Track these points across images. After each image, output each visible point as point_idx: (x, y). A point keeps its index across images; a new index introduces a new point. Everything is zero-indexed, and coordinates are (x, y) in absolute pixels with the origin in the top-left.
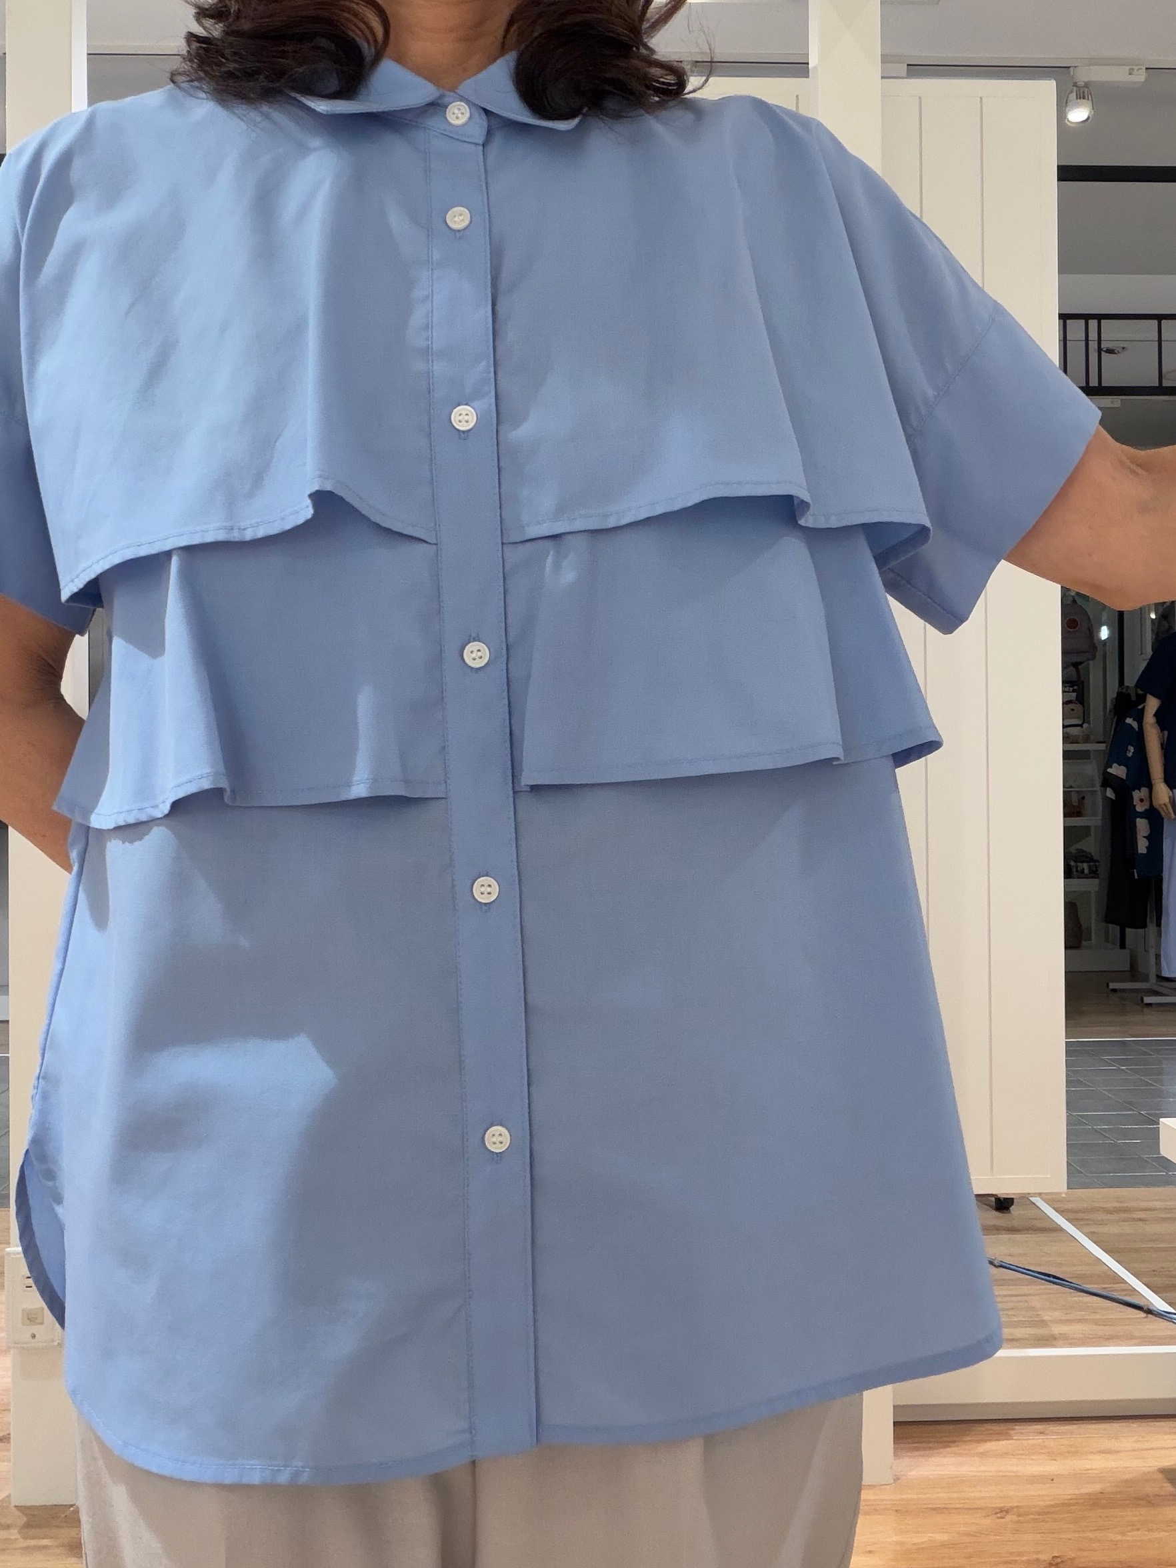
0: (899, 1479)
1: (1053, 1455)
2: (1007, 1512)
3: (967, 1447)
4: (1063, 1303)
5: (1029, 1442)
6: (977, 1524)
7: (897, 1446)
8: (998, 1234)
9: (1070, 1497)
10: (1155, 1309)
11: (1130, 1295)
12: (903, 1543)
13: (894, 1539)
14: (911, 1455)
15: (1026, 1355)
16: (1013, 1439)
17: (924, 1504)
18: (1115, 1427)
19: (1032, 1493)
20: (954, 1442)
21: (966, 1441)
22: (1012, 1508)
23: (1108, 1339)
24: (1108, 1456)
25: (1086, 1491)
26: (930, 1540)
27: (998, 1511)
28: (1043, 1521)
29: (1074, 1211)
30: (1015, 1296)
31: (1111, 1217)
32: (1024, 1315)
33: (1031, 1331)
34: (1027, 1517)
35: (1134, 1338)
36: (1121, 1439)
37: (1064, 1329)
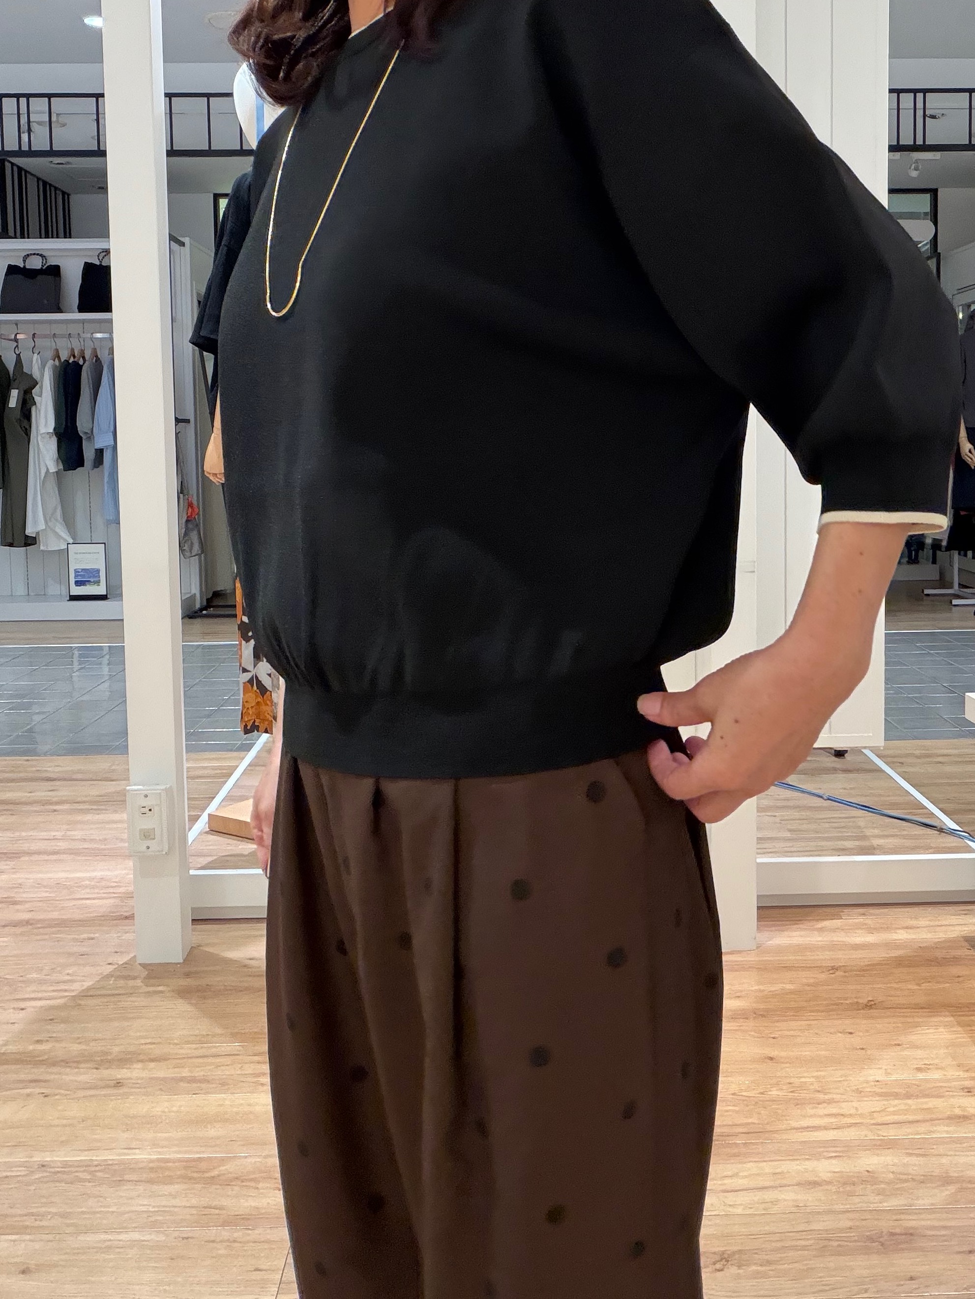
0: (760, 946)
1: (871, 930)
2: (836, 969)
4: (880, 823)
5: (854, 920)
6: (815, 978)
7: (760, 923)
8: (834, 774)
9: (881, 959)
10: (946, 828)
11: (929, 818)
12: (763, 991)
13: (757, 988)
14: (769, 929)
16: (842, 919)
17: (779, 964)
18: (916, 910)
19: (855, 956)
20: (801, 921)
21: (808, 920)
22: (840, 966)
23: (912, 849)
24: (909, 931)
25: (893, 955)
26: (781, 989)
27: (830, 968)
28: (862, 976)
29: (892, 757)
30: (846, 818)
31: (919, 761)
32: (852, 832)
33: (857, 843)
34: (850, 973)
35: (931, 848)
36: (921, 919)
37: (880, 841)
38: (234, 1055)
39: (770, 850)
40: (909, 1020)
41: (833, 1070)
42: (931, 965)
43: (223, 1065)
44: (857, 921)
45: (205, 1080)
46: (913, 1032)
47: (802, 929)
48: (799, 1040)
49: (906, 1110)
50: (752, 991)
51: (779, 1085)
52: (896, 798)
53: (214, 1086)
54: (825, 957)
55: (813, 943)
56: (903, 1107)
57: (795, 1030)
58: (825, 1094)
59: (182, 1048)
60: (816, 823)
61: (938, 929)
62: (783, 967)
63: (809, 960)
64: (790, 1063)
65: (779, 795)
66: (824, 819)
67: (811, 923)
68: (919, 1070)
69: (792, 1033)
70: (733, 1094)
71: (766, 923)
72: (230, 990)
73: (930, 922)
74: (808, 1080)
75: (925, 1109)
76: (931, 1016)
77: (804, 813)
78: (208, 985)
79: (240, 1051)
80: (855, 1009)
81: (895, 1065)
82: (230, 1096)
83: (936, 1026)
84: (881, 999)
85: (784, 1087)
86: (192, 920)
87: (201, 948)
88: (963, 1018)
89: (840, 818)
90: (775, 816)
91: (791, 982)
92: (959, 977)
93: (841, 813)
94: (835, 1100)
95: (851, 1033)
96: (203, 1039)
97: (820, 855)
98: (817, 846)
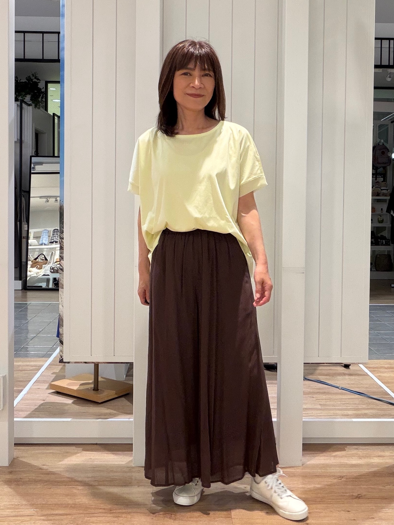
0: (304, 464)
1: (360, 457)
2: (342, 477)
4: (367, 402)
6: (331, 482)
7: (303, 452)
8: (344, 376)
9: (365, 472)
11: (391, 400)
12: (304, 488)
13: (301, 486)
14: (308, 455)
15: (352, 421)
16: (346, 451)
17: (313, 474)
18: (383, 447)
19: (351, 471)
20: (325, 451)
21: (329, 451)
22: (344, 476)
23: (382, 416)
24: (379, 458)
26: (314, 487)
27: (339, 477)
28: (355, 481)
29: (374, 368)
30: (348, 399)
31: (386, 370)
32: (352, 407)
33: (355, 412)
34: (350, 480)
36: (386, 452)
37: (366, 412)
38: (31, 516)
39: (310, 415)
42: (390, 476)
43: (25, 521)
44: (353, 452)
46: (380, 511)
47: (324, 456)
48: (322, 514)
50: (298, 488)
52: (374, 389)
54: (337, 471)
55: (331, 463)
57: (320, 509)
59: (5, 512)
60: (333, 401)
62: (315, 475)
63: (328, 472)
65: (316, 386)
66: (338, 399)
67: (330, 453)
69: (318, 510)
71: (307, 452)
72: (32, 481)
73: (390, 454)
76: (390, 503)
77: (328, 396)
78: (20, 478)
79: (34, 514)
80: (351, 499)
83: (392, 508)
84: (364, 493)
86: (15, 444)
87: (19, 459)
89: (346, 399)
90: (313, 397)
91: (319, 484)
93: (347, 397)
95: (348, 511)
96: (16, 507)
97: (335, 418)
98: (334, 413)
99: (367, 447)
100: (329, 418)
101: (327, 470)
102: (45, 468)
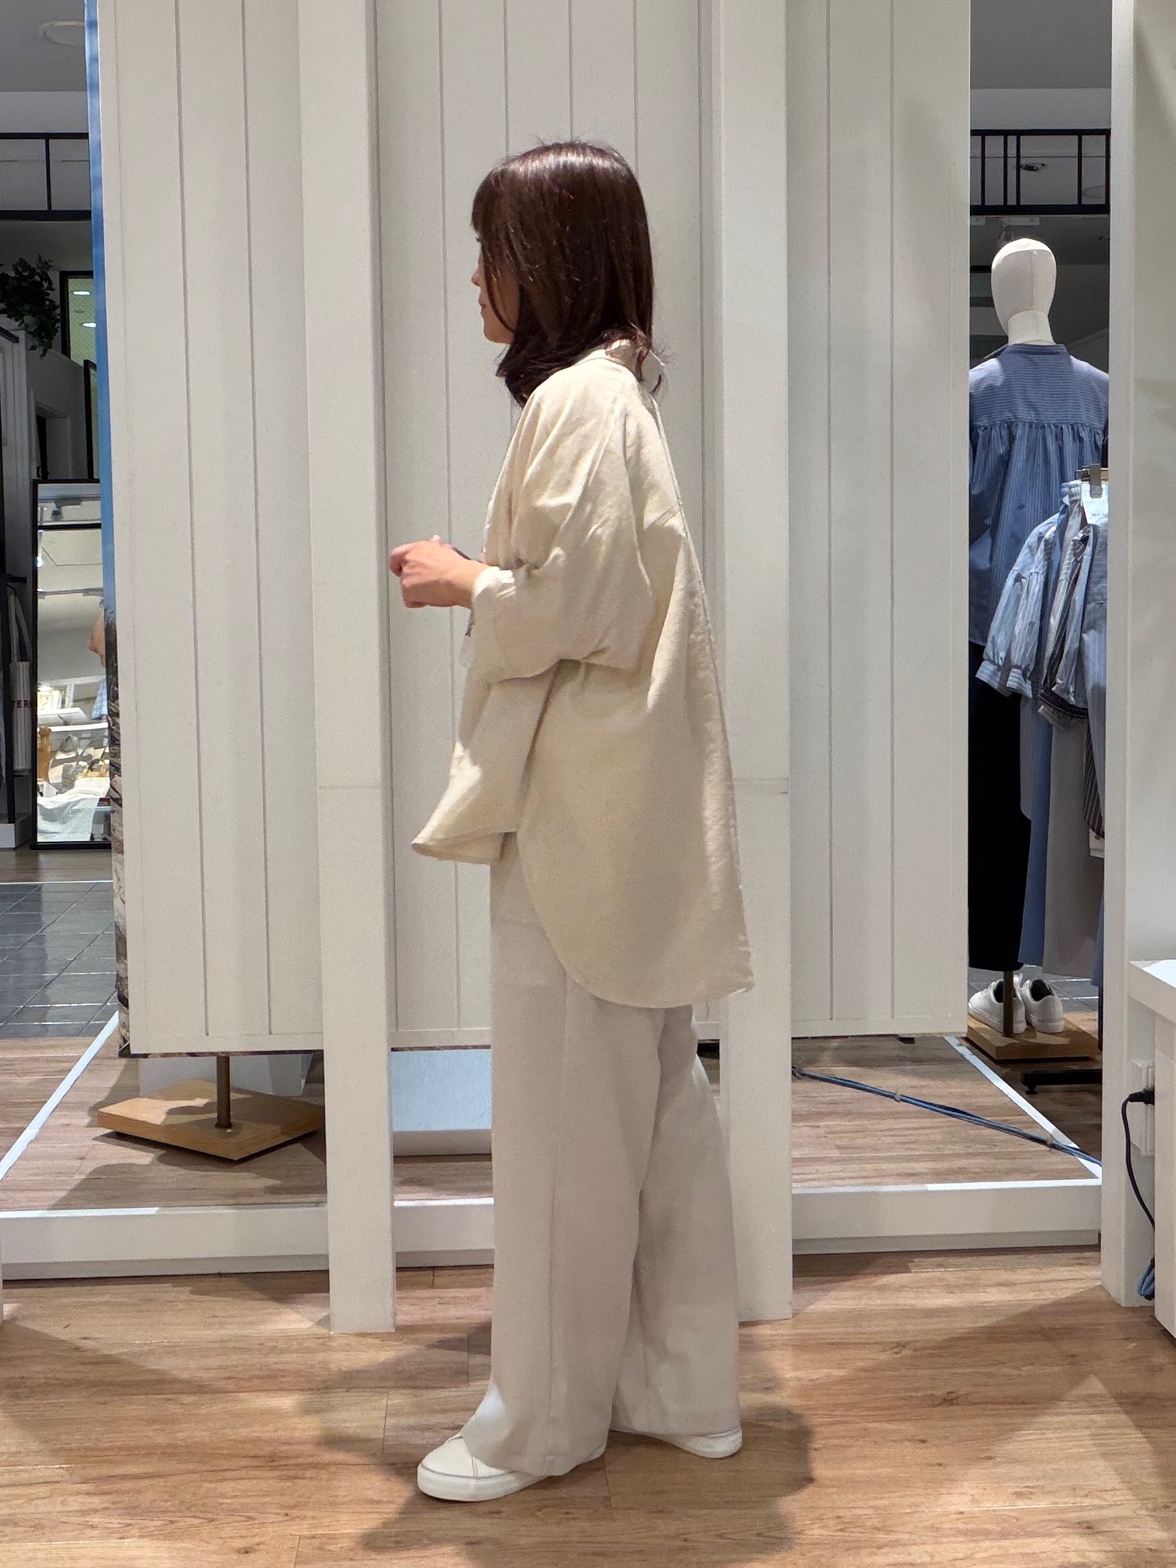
0: (798, 1314)
1: (950, 1289)
2: (904, 1347)
3: (865, 1280)
4: (964, 1135)
5: (929, 1276)
6: (874, 1359)
7: (797, 1279)
8: (901, 1066)
9: (966, 1331)
10: (1055, 1142)
11: (1029, 1127)
12: (800, 1379)
13: (792, 1375)
14: (807, 1288)
15: (925, 1189)
16: (909, 1272)
17: (823, 1339)
18: (1014, 1258)
19: (929, 1327)
20: (853, 1275)
21: (865, 1275)
22: (909, 1342)
23: (1007, 1173)
24: (1004, 1289)
25: (981, 1324)
26: (828, 1377)
27: (895, 1345)
28: (939, 1356)
30: (915, 1129)
32: (925, 1151)
33: (931, 1165)
34: (924, 1352)
35: (1032, 1171)
36: (1019, 1271)
37: (963, 1163)
38: (54, 1482)
39: (811, 1177)
40: (1007, 1421)
41: (898, 1497)
42: (1032, 1340)
43: (37, 1498)
44: (933, 1275)
45: (12, 1522)
46: (1010, 1438)
47: (853, 1287)
48: (851, 1452)
49: (1001, 1556)
50: (786, 1379)
51: (823, 1519)
52: (984, 1100)
53: (22, 1529)
54: (887, 1329)
55: (873, 1307)
56: (995, 1551)
57: (843, 1437)
58: (889, 1532)
60: (874, 1136)
61: (1042, 1286)
62: (830, 1344)
63: (865, 1333)
64: (838, 1487)
65: (824, 1097)
66: (884, 1131)
67: (868, 1280)
68: (1019, 1495)
69: (840, 1442)
70: (759, 1535)
71: (807, 1280)
72: (52, 1385)
73: (1032, 1277)
74: (866, 1512)
75: (1029, 1554)
76: (1034, 1415)
77: (858, 1123)
78: (23, 1378)
80: (930, 1406)
81: (985, 1489)
82: (44, 1545)
83: (1041, 1429)
84: (964, 1390)
85: (831, 1523)
86: (4, 1281)
87: (17, 1322)
88: (1079, 1417)
89: (908, 1129)
90: (819, 1127)
91: (840, 1366)
92: (1073, 1356)
93: (910, 1123)
94: (902, 1542)
95: (923, 1441)
96: (12, 1459)
97: (880, 1184)
98: (876, 1170)
99: (967, 1259)
100: (865, 1184)
101: (861, 1326)
102: (89, 1347)
